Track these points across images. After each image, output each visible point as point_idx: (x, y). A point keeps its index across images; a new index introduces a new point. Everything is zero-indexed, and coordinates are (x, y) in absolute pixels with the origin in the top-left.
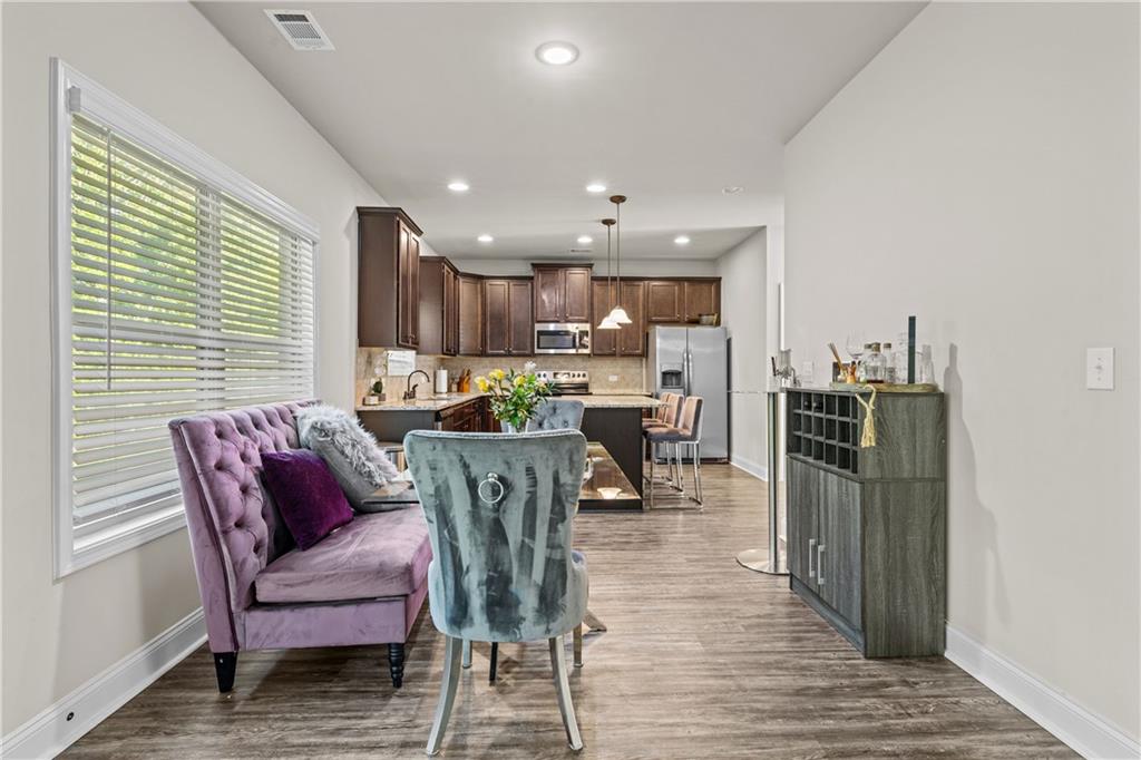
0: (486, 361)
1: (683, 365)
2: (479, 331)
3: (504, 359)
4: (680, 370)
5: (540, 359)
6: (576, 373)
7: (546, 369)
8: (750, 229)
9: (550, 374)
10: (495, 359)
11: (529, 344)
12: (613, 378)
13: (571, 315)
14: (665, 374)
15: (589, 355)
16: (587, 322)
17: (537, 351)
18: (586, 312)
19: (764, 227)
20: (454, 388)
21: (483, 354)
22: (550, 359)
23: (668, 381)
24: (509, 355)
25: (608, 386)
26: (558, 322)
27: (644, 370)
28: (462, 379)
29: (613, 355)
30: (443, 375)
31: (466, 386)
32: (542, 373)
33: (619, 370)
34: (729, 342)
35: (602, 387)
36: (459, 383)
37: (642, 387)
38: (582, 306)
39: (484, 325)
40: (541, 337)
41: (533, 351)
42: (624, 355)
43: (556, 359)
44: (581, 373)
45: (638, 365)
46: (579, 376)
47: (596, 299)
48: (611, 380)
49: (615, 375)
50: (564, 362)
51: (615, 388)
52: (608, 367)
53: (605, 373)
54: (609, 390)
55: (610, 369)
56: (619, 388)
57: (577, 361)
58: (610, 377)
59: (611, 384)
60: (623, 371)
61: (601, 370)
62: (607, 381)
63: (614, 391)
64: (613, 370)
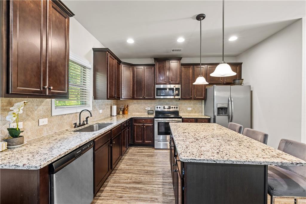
0: (135, 101)
1: (228, 104)
2: (131, 88)
3: (142, 101)
4: (226, 106)
5: (157, 101)
6: (173, 107)
7: (160, 105)
8: (289, 21)
9: (162, 107)
10: (139, 101)
11: (153, 94)
12: (189, 109)
13: (172, 81)
14: (219, 109)
15: (179, 99)
16: (178, 84)
17: (156, 97)
18: (178, 79)
19: (301, 19)
20: (121, 113)
21: (133, 98)
22: (162, 101)
23: (221, 112)
24: (144, 99)
25: (187, 112)
26: (166, 84)
27: (203, 105)
28: (124, 109)
29: (190, 99)
30: (115, 108)
31: (126, 112)
32: (159, 107)
33: (192, 105)
34: (251, 92)
35: (184, 112)
36: (123, 111)
37: (202, 113)
38: (177, 78)
39: (133, 85)
40: (158, 91)
41: (154, 97)
42: (195, 99)
43: (164, 100)
44: (176, 107)
45: (201, 103)
46: (174, 108)
47: (183, 74)
48: (188, 109)
49: (190, 107)
50: (168, 102)
51: (190, 113)
52: (187, 104)
53: (186, 106)
54: (187, 114)
55: (188, 105)
56: (192, 113)
57: (174, 101)
58: (188, 108)
59: (188, 111)
60: (194, 106)
61: (184, 105)
62: (187, 110)
63: (190, 114)
64: (190, 105)
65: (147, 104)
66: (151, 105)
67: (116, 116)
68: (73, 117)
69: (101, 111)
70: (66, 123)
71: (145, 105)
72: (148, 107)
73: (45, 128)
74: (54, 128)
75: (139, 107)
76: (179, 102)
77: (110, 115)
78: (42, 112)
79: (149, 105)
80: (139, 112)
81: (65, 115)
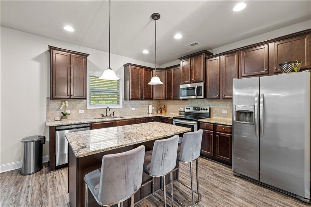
1: (254, 107)
2: (163, 90)
4: (251, 110)
12: (225, 112)
13: (195, 79)
14: (240, 113)
16: (201, 82)
17: (181, 98)
20: (159, 112)
21: (165, 99)
23: (243, 118)
26: (189, 83)
31: (163, 111)
32: (188, 108)
33: (228, 107)
35: (217, 116)
39: (165, 87)
42: (225, 99)
46: (204, 109)
48: (223, 113)
49: (226, 110)
50: (200, 102)
51: (226, 117)
52: (222, 105)
53: (220, 109)
54: (222, 118)
55: (223, 107)
56: (228, 118)
57: (206, 102)
58: (223, 111)
59: (223, 115)
60: (230, 108)
61: (218, 107)
62: (221, 113)
63: (226, 119)
64: (225, 107)
65: (181, 104)
66: (184, 105)
67: (151, 114)
68: (104, 111)
69: (133, 109)
70: (98, 114)
71: (179, 105)
72: (182, 107)
73: (83, 115)
74: (89, 115)
75: (174, 107)
76: (212, 103)
77: (147, 113)
78: (81, 107)
79: (182, 106)
80: (174, 112)
81: (97, 109)
